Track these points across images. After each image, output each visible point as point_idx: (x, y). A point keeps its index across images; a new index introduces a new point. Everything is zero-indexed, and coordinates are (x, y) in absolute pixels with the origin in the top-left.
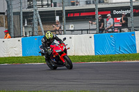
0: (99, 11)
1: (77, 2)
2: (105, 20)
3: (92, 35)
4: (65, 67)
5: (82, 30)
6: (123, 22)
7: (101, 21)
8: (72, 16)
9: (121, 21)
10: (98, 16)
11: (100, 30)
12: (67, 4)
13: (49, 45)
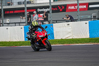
0: (27, 9)
1: (12, 3)
2: (32, 15)
3: (23, 27)
4: (46, 49)
5: (15, 23)
6: (45, 17)
7: (29, 17)
8: (8, 13)
9: (43, 16)
10: (27, 13)
11: (28, 23)
12: (4, 4)
13: (34, 31)
